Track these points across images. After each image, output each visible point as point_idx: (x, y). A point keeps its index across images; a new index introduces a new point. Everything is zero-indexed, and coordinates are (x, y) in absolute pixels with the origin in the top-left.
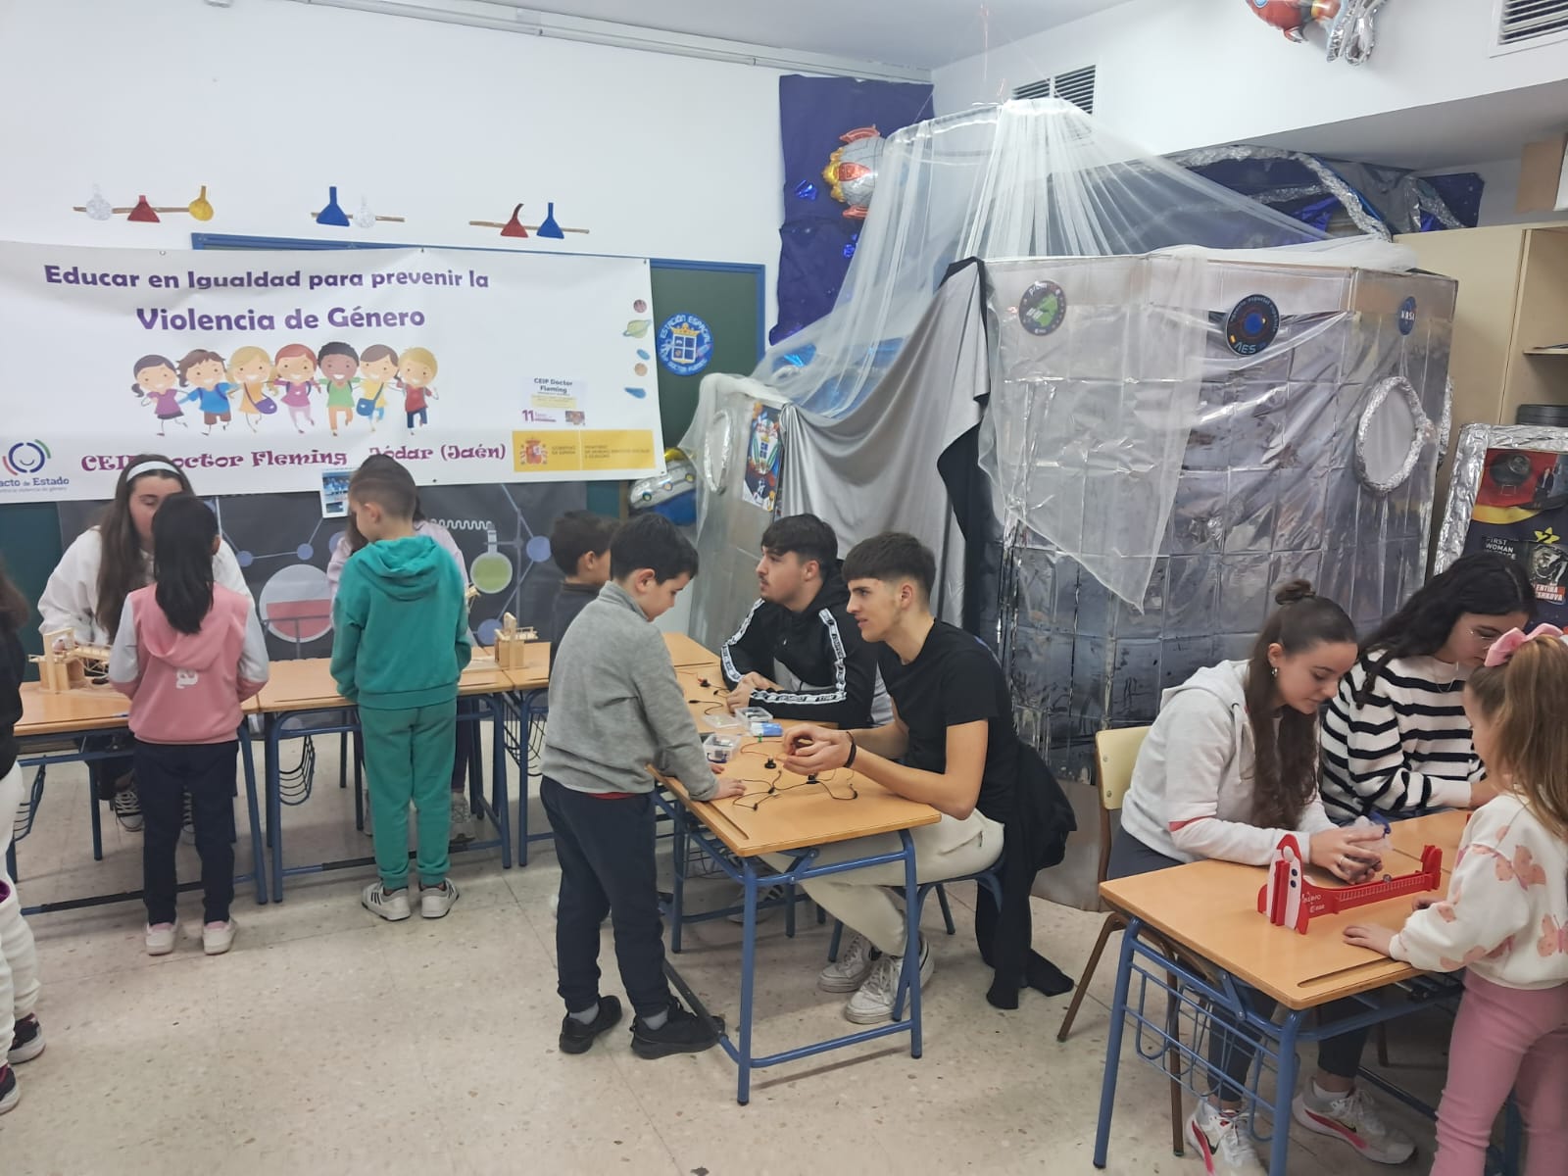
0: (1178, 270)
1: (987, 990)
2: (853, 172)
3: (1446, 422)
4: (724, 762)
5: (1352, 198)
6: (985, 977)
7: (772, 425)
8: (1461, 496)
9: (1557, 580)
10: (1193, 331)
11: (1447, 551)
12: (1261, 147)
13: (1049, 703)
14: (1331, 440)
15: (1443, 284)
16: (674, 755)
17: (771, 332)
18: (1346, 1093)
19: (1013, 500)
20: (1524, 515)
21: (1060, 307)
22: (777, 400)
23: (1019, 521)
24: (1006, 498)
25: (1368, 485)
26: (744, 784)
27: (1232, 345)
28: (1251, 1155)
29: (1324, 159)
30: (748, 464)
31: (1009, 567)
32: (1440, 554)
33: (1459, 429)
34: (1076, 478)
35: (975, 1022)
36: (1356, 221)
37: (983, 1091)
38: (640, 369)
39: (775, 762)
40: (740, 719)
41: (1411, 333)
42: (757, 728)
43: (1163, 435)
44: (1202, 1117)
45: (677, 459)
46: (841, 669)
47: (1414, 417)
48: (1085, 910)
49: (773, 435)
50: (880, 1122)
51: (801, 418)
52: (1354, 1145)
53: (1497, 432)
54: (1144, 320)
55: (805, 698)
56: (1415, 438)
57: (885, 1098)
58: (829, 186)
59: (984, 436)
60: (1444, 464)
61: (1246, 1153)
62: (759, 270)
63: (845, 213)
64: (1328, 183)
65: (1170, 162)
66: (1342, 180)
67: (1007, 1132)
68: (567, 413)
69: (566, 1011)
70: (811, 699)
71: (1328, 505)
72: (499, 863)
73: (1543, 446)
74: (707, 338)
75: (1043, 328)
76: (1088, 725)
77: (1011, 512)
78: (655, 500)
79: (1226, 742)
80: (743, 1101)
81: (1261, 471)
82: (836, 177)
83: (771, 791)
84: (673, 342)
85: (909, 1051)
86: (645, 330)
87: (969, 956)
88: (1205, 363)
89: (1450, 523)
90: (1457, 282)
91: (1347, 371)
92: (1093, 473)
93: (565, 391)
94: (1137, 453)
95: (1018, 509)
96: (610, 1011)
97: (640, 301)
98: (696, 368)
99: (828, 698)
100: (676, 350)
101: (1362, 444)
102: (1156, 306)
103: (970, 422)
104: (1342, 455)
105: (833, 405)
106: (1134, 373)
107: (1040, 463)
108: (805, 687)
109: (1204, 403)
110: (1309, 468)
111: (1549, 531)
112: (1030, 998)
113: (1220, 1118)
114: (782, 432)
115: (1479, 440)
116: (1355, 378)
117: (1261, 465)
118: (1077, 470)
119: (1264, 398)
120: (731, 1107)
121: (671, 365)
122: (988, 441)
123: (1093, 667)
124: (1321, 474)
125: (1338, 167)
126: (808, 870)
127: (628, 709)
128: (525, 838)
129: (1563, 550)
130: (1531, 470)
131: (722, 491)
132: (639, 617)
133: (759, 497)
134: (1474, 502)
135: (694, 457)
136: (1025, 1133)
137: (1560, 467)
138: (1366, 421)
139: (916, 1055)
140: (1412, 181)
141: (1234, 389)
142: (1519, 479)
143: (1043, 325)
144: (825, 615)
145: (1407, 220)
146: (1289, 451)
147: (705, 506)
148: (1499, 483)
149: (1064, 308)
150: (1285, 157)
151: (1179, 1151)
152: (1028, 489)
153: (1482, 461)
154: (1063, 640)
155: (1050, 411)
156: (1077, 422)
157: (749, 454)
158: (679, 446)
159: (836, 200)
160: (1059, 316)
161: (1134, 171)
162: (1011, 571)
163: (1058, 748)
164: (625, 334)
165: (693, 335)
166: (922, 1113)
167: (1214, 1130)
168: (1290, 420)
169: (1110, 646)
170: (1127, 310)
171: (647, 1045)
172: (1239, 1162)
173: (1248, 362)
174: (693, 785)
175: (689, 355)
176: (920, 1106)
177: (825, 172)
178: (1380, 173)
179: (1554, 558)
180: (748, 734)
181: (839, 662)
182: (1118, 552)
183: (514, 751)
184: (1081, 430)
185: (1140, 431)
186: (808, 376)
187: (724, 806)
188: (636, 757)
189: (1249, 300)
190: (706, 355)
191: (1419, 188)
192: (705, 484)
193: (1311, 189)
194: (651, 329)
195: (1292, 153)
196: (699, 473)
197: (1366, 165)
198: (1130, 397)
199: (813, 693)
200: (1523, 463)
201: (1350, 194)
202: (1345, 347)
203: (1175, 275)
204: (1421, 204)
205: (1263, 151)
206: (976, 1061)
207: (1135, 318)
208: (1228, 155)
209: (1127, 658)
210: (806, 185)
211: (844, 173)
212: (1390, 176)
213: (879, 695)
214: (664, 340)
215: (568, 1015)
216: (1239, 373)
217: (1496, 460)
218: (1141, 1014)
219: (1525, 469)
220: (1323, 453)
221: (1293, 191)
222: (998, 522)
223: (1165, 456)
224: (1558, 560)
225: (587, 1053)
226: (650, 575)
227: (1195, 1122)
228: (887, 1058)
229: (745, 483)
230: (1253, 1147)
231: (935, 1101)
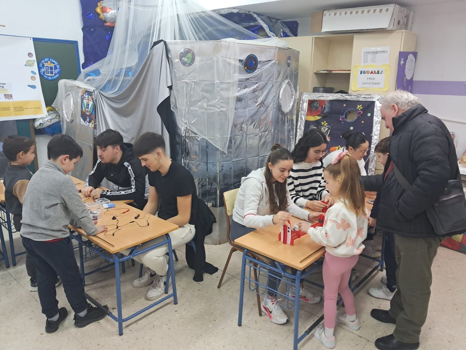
0: (229, 46)
1: (193, 277)
2: (107, 9)
3: (298, 93)
4: (96, 219)
5: (266, 26)
6: (191, 273)
7: (90, 97)
8: (302, 113)
9: (328, 135)
10: (235, 66)
11: (300, 129)
12: (241, 9)
13: (200, 184)
14: (273, 99)
15: (296, 52)
16: (80, 221)
17: (82, 65)
18: (302, 288)
19: (184, 120)
20: (319, 118)
21: (193, 57)
22: (91, 89)
23: (186, 127)
24: (181, 120)
25: (282, 111)
26: (106, 227)
27: (246, 70)
28: (282, 311)
29: (259, 15)
30: (82, 111)
31: (184, 142)
32: (298, 130)
33: (301, 94)
34: (203, 113)
35: (191, 288)
36: (268, 33)
37: (200, 310)
38: (33, 78)
39: (115, 217)
40: (98, 203)
41: (290, 67)
42: (106, 206)
43: (229, 98)
44: (266, 303)
45: (51, 110)
46: (133, 181)
47: (292, 91)
48: (216, 245)
49: (91, 101)
50: (170, 329)
51: (101, 95)
52: (305, 301)
53: (311, 95)
54: (220, 62)
55: (121, 192)
56: (292, 97)
57: (169, 320)
58: (99, 15)
59: (172, 100)
60: (298, 104)
61: (280, 311)
62: (76, 43)
63: (105, 24)
64: (260, 21)
65: (214, 12)
66: (263, 21)
67: (210, 322)
68: (4, 95)
69: (47, 318)
70: (123, 193)
71: (273, 118)
72: (4, 266)
73: (322, 98)
74: (58, 67)
75: (188, 64)
76: (213, 189)
77: (183, 124)
78: (45, 126)
79: (260, 193)
80: (121, 334)
81: (255, 109)
82: (101, 11)
83: (117, 228)
84: (45, 68)
85: (173, 303)
86: (34, 63)
87: (186, 267)
88: (238, 76)
89: (300, 121)
90: (299, 52)
91: (276, 78)
92: (209, 111)
93: (3, 87)
94: (222, 105)
95: (186, 123)
96: (64, 313)
97: (30, 53)
98: (55, 77)
99: (129, 192)
100: (46, 71)
101: (281, 100)
102: (223, 57)
103: (167, 95)
104: (276, 103)
105: (111, 89)
106: (219, 79)
107: (192, 108)
108: (120, 188)
109: (239, 88)
110: (268, 107)
111: (325, 122)
112: (206, 276)
113: (272, 303)
114: (94, 99)
115: (307, 97)
116: (278, 81)
117: (255, 107)
118: (204, 110)
119: (255, 86)
120: (117, 338)
121: (45, 76)
122: (173, 101)
123: (213, 172)
124: (271, 109)
125: (262, 17)
126: (137, 253)
127: (59, 208)
128: (14, 256)
129: (329, 127)
130: (320, 105)
131: (72, 121)
132: (62, 173)
133: (87, 123)
134: (306, 115)
135: (59, 110)
136: (215, 321)
137: (327, 104)
138: (281, 93)
139: (176, 303)
140: (280, 22)
141: (247, 84)
142: (317, 108)
143: (188, 63)
144: (126, 164)
145: (280, 34)
146: (263, 103)
147: (65, 127)
148: (312, 109)
149: (195, 58)
150: (247, 13)
151: (260, 315)
152: (188, 117)
153: (307, 103)
154: (203, 164)
155: (193, 91)
156: (202, 95)
157: (82, 107)
158: (52, 106)
159: (101, 19)
160: (193, 60)
161: (203, 15)
162: (185, 144)
163: (204, 197)
164: (25, 65)
165: (53, 65)
166: (182, 323)
167: (270, 306)
168: (262, 93)
169: (218, 165)
170: (215, 59)
171: (80, 323)
172: (279, 314)
173: (251, 75)
174: (88, 231)
175: (52, 73)
176: (181, 320)
177: (96, 9)
178: (272, 19)
179: (327, 129)
180: (102, 208)
181: (132, 179)
182: (218, 136)
183: (4, 224)
184: (204, 98)
185: (222, 98)
186: (101, 80)
187: (101, 235)
188: (63, 225)
189: (250, 56)
190: (58, 73)
191: (282, 25)
192: (64, 118)
193: (252, 23)
194: (36, 63)
195: (249, 12)
196: (61, 115)
197: (268, 17)
198: (218, 87)
199: (123, 190)
200: (318, 103)
201: (266, 25)
202: (275, 71)
203: (228, 47)
204: (283, 29)
205: (242, 10)
206: (194, 301)
207: (218, 61)
208: (232, 11)
209: (223, 168)
210: (90, 14)
211: (104, 10)
212: (274, 20)
213: (147, 188)
214: (42, 67)
215: (47, 320)
216: (248, 79)
217: (311, 103)
218: (250, 278)
219: (318, 105)
220: (271, 102)
221: (247, 24)
222: (179, 128)
223: (230, 105)
224: (328, 130)
225: (57, 331)
226: (67, 157)
227: (264, 305)
228: (166, 306)
229: (81, 118)
230: (281, 309)
231: (185, 317)
